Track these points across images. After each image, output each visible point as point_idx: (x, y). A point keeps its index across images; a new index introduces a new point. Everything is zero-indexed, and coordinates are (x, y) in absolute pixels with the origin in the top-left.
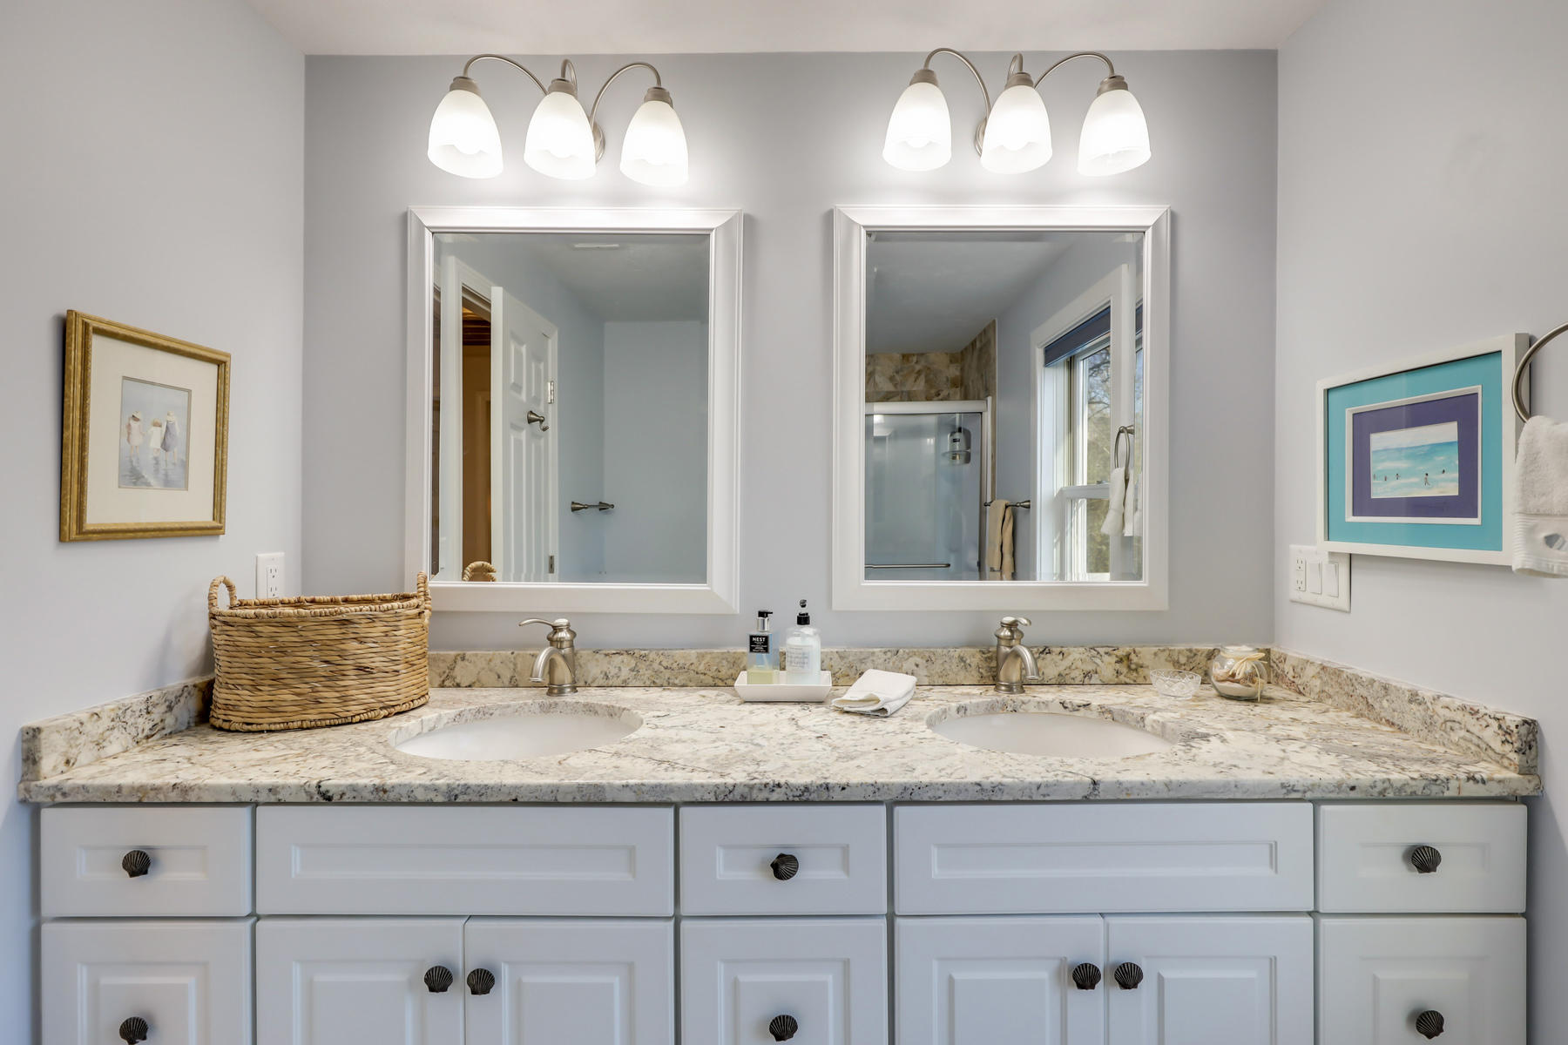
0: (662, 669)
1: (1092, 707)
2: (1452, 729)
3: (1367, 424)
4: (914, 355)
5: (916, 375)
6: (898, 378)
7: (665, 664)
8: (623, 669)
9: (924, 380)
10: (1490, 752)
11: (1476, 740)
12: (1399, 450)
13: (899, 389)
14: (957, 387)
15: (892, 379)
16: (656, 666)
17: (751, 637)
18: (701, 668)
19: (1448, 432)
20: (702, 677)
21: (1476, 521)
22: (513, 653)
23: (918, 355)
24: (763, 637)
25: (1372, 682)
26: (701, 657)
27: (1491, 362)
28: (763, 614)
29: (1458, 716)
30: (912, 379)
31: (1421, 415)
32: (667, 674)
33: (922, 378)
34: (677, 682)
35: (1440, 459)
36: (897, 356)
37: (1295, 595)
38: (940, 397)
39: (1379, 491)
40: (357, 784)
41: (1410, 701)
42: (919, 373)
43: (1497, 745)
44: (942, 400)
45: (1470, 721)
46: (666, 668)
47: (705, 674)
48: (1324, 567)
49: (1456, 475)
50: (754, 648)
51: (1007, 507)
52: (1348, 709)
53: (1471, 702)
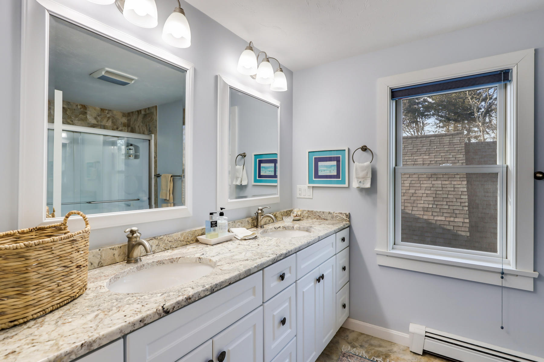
0: (168, 242)
1: (281, 227)
2: (337, 217)
3: (317, 160)
4: (106, 110)
5: (107, 119)
6: (99, 118)
7: (169, 240)
8: (153, 246)
9: (111, 121)
10: (344, 220)
11: (342, 218)
12: (325, 166)
13: (99, 123)
14: (126, 127)
15: (95, 118)
16: (166, 242)
17: (211, 222)
18: (182, 239)
19: (335, 163)
20: (182, 242)
21: (340, 179)
22: (100, 250)
23: (108, 110)
24: (215, 221)
25: (320, 212)
26: (182, 235)
27: (343, 151)
28: (211, 214)
29: (338, 215)
30: (105, 120)
31: (330, 159)
32: (170, 244)
33: (110, 120)
34: (174, 246)
35: (333, 168)
36: (98, 109)
37: (299, 196)
38: (118, 130)
39: (320, 174)
40: (179, 301)
41: (329, 214)
42: (109, 118)
43: (345, 218)
44: (119, 131)
45: (340, 215)
46: (170, 242)
47: (183, 241)
48: (306, 190)
49: (336, 171)
50: (212, 226)
51: (171, 176)
52: (315, 218)
53: (340, 212)
